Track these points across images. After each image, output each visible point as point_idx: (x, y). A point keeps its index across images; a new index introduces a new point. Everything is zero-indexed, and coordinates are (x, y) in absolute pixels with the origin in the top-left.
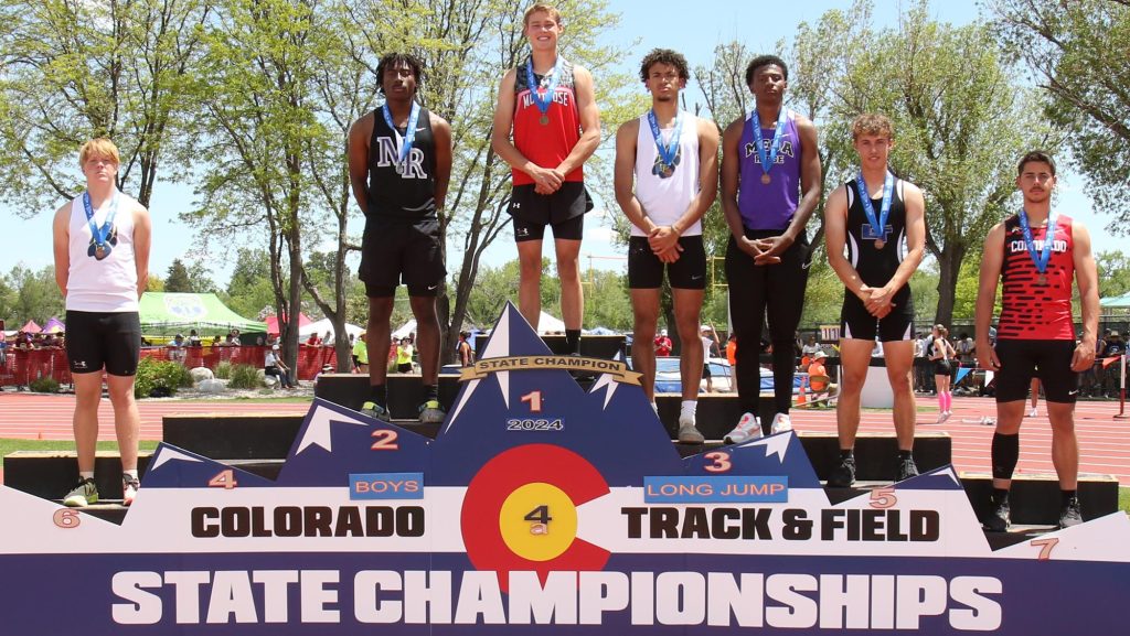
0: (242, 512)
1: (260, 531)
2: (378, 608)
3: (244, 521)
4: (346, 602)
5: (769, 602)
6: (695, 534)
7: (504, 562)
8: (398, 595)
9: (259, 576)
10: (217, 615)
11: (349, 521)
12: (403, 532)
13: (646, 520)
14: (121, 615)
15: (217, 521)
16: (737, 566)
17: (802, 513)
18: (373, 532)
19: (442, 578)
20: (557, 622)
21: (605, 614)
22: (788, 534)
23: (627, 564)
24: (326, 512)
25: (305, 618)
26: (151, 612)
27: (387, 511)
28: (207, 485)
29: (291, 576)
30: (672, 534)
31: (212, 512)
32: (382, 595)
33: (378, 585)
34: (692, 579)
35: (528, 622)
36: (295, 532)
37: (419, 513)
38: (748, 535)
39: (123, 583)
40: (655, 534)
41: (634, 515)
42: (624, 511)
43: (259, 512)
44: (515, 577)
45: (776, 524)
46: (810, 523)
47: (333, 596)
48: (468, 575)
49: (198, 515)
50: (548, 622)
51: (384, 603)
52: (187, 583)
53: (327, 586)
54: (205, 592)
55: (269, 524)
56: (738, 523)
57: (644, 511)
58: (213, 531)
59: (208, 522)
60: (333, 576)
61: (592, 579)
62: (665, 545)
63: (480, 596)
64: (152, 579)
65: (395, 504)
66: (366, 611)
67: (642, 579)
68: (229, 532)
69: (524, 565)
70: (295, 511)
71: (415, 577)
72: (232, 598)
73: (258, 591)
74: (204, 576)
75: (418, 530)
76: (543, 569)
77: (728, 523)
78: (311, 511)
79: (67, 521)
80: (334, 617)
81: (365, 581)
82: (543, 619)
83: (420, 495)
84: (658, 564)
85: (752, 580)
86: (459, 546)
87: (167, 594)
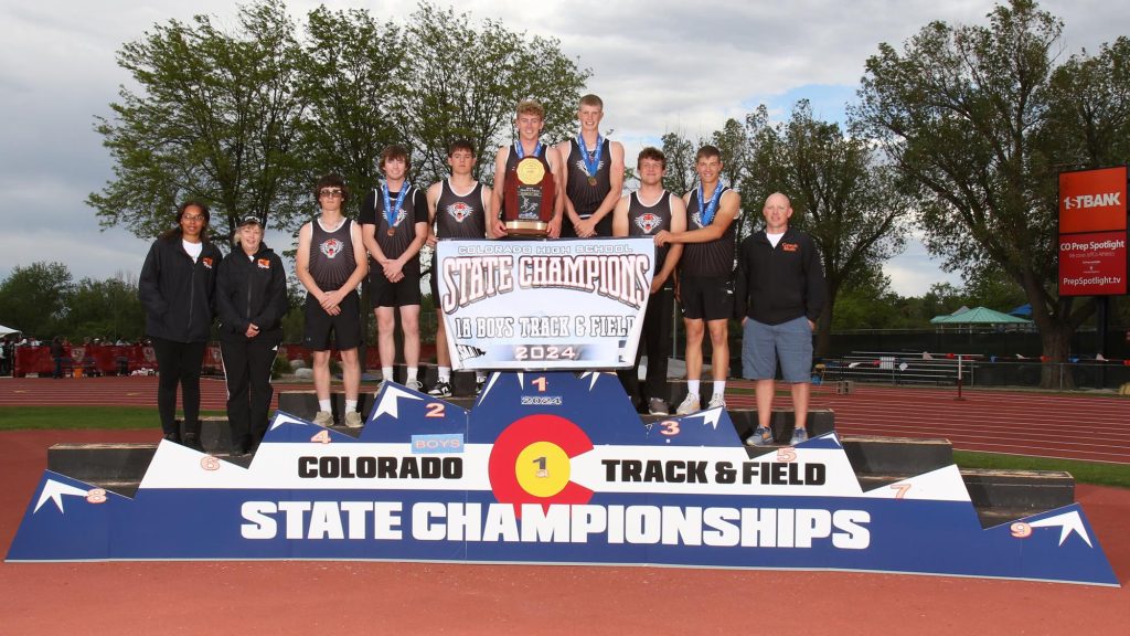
0: (334, 460)
1: (346, 474)
2: (429, 529)
3: (335, 467)
4: (406, 525)
5: (705, 527)
6: (654, 479)
7: (518, 497)
8: (443, 520)
9: (346, 506)
10: (315, 533)
11: (409, 467)
12: (448, 475)
13: (619, 469)
14: (248, 532)
15: (317, 467)
16: (683, 501)
17: (729, 465)
18: (426, 475)
19: (475, 509)
20: (556, 540)
21: (589, 535)
22: (719, 479)
23: (605, 499)
24: (393, 461)
25: (378, 536)
26: (269, 530)
27: (436, 461)
28: (309, 441)
29: (368, 506)
30: (637, 479)
31: (313, 460)
32: (432, 520)
33: (429, 513)
34: (651, 511)
35: (535, 540)
36: (371, 475)
37: (458, 462)
38: (691, 480)
39: (249, 509)
40: (625, 478)
41: (610, 465)
42: (604, 462)
43: (346, 460)
44: (526, 508)
45: (711, 472)
46: (735, 472)
47: (397, 521)
48: (493, 507)
49: (303, 461)
50: (549, 540)
51: (433, 526)
52: (294, 510)
53: (393, 514)
54: (307, 516)
55: (353, 469)
56: (684, 471)
57: (618, 462)
58: (313, 474)
59: (310, 467)
60: (398, 506)
61: (581, 510)
62: (632, 487)
63: (501, 522)
64: (270, 507)
65: (442, 456)
66: (420, 532)
67: (616, 510)
68: (324, 474)
69: (533, 499)
70: (371, 460)
71: (455, 507)
72: (326, 522)
73: (345, 516)
74: (306, 506)
75: (458, 474)
76: (546, 503)
77: (677, 471)
78: (382, 460)
79: (210, 466)
80: (398, 535)
81: (420, 511)
82: (545, 538)
83: (461, 450)
84: (627, 500)
85: (694, 512)
86: (488, 487)
87: (280, 518)
